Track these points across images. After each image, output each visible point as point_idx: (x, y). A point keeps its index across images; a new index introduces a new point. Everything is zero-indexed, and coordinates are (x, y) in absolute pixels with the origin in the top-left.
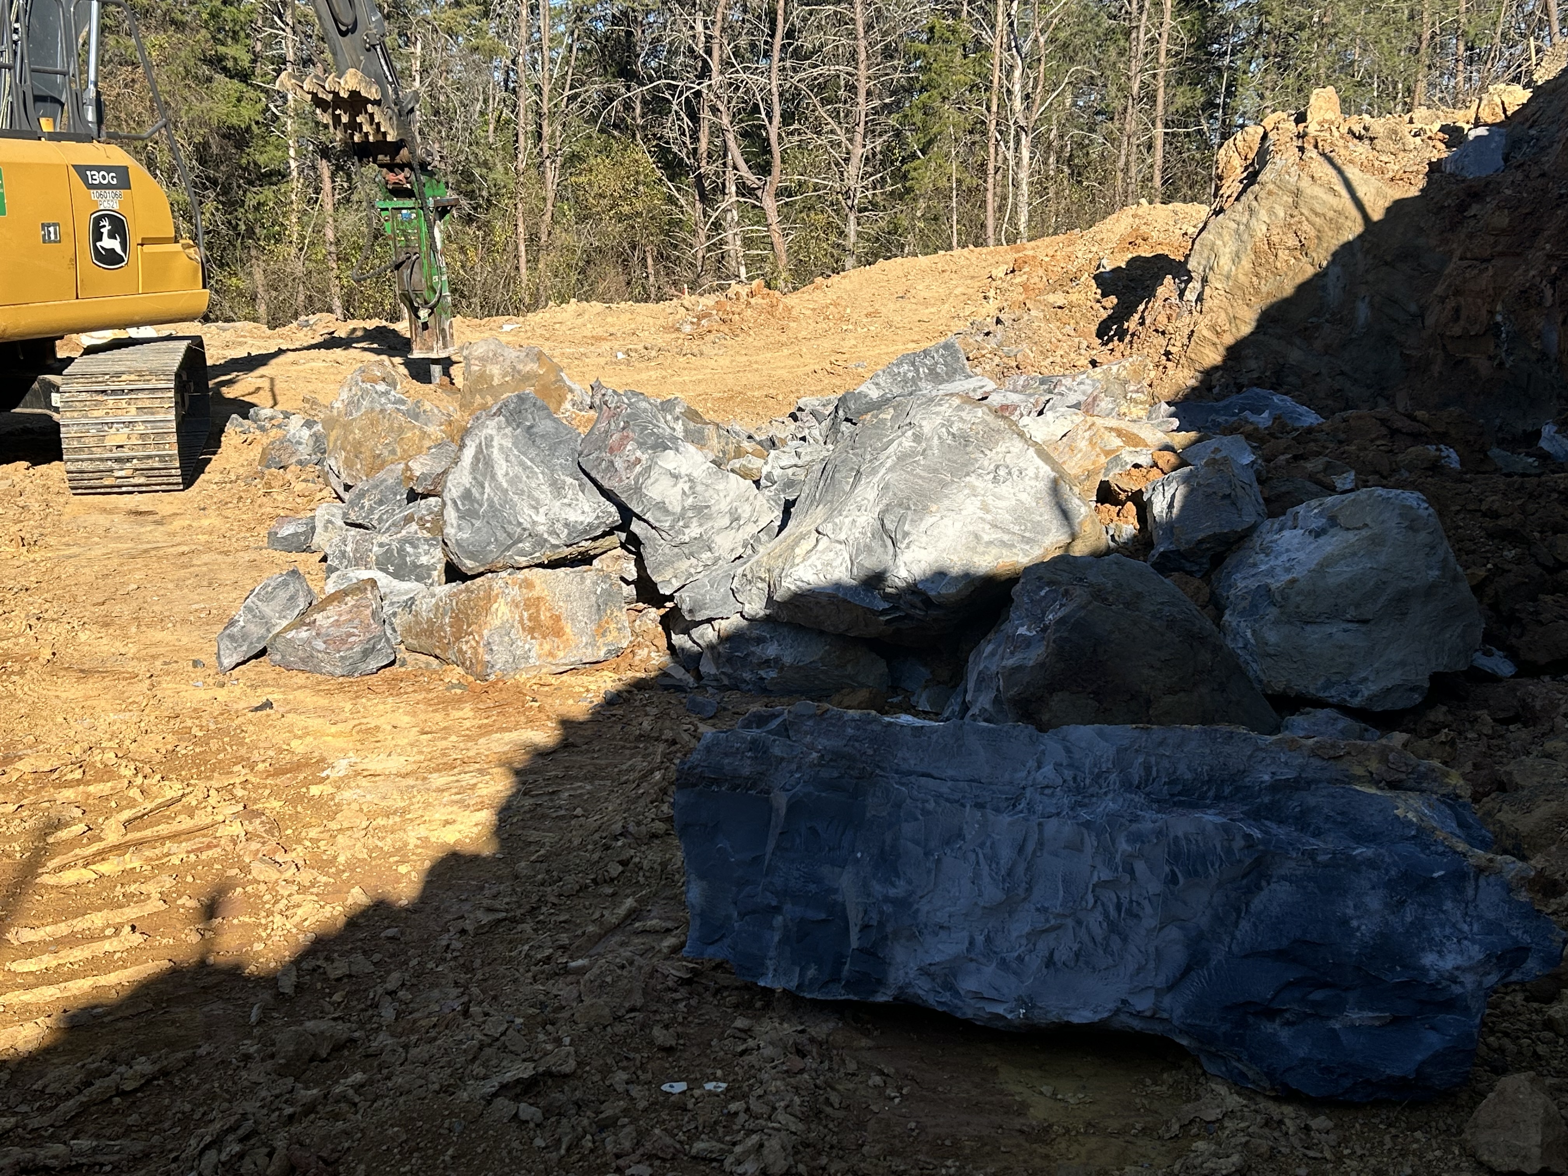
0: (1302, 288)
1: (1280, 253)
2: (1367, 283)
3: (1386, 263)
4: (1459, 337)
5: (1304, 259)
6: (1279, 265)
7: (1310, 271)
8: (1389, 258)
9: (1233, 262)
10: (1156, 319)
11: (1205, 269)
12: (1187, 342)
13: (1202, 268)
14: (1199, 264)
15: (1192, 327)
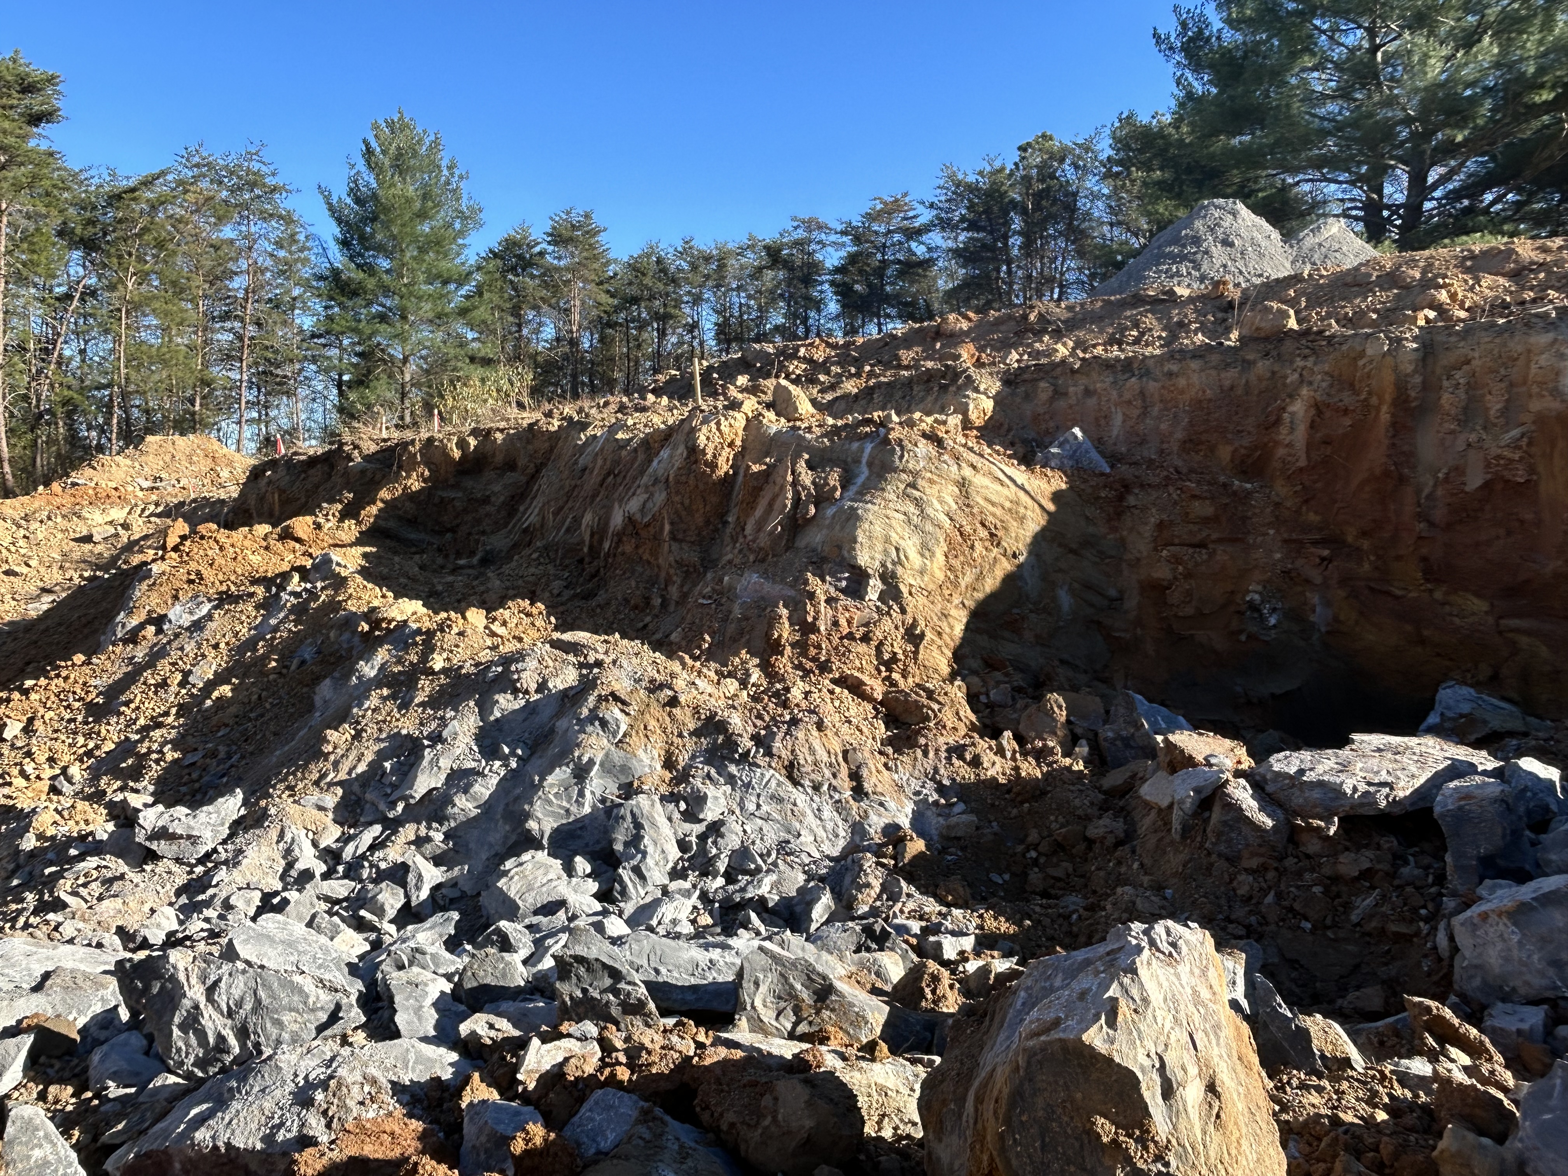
4: (1190, 617)
5: (995, 550)
6: (975, 555)
7: (1003, 561)
8: (1074, 546)
9: (922, 555)
10: (836, 623)
11: (883, 565)
12: (910, 647)
13: (877, 563)
14: (872, 558)
15: (902, 630)
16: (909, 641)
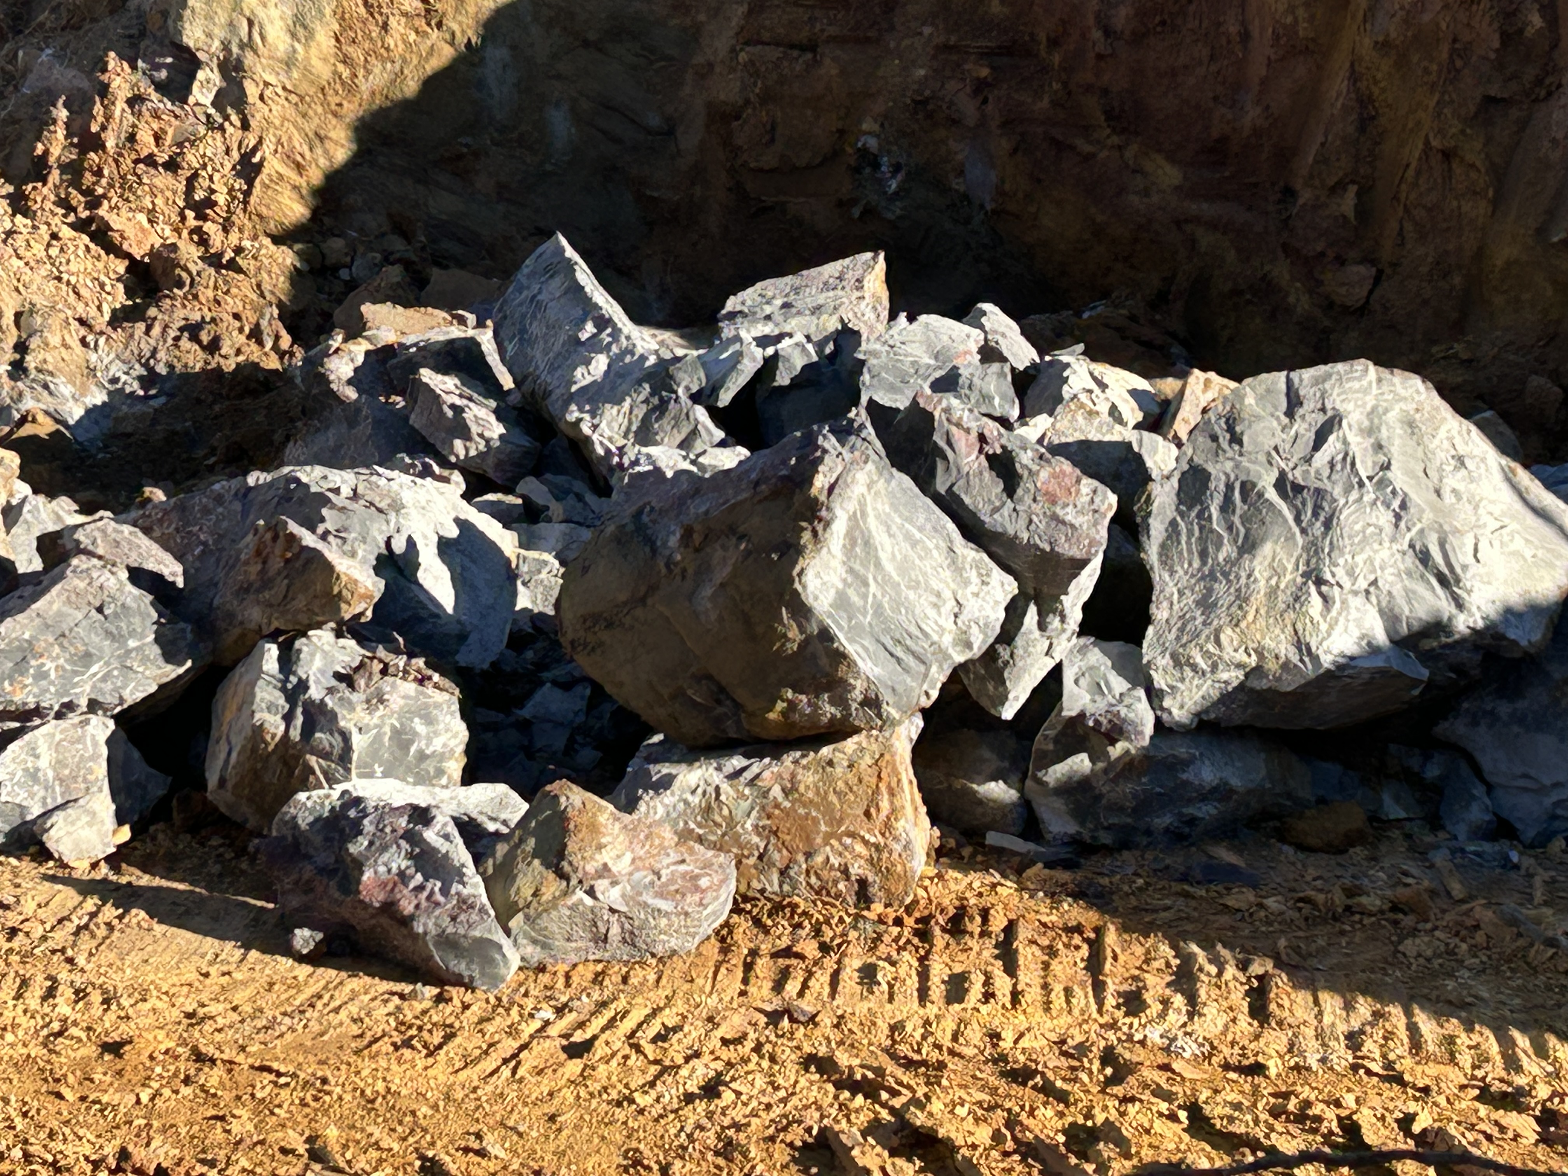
0: (431, 84)
1: (393, 22)
2: (558, 77)
3: (586, 44)
4: (772, 171)
5: (435, 34)
6: (390, 41)
7: (447, 53)
9: (293, 35)
10: (132, 138)
11: (226, 47)
12: (240, 184)
13: (217, 43)
14: (209, 35)
15: (236, 155)
16: (239, 175)
